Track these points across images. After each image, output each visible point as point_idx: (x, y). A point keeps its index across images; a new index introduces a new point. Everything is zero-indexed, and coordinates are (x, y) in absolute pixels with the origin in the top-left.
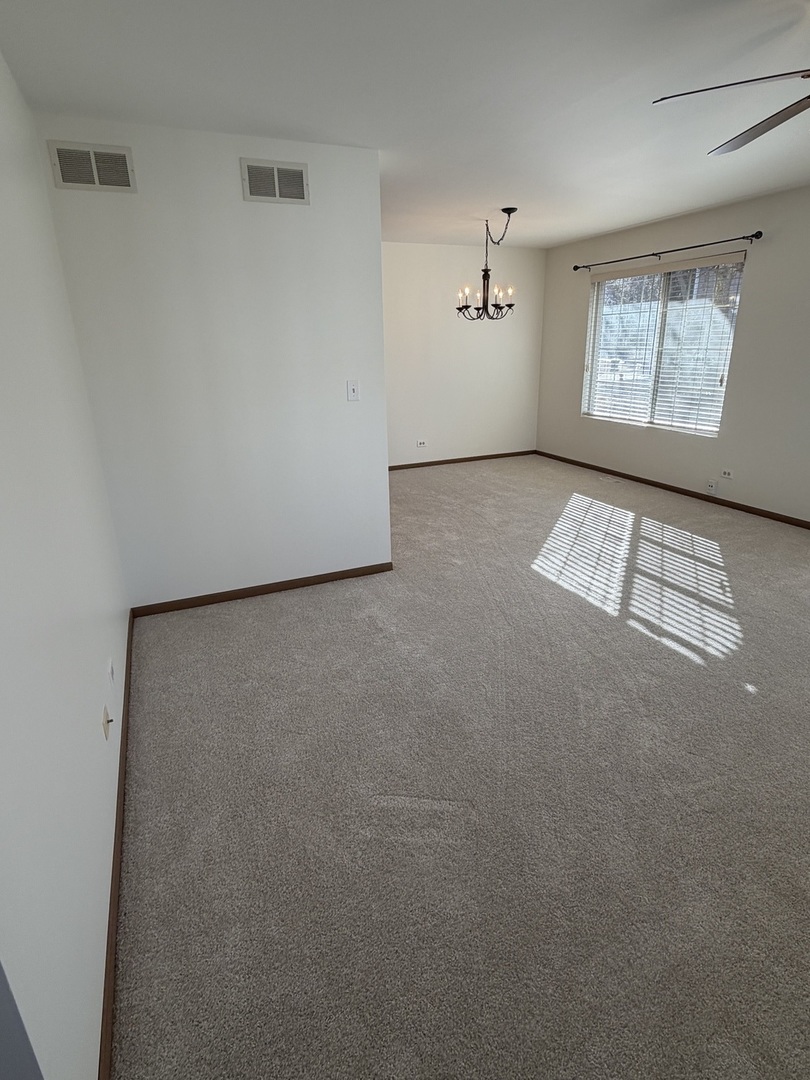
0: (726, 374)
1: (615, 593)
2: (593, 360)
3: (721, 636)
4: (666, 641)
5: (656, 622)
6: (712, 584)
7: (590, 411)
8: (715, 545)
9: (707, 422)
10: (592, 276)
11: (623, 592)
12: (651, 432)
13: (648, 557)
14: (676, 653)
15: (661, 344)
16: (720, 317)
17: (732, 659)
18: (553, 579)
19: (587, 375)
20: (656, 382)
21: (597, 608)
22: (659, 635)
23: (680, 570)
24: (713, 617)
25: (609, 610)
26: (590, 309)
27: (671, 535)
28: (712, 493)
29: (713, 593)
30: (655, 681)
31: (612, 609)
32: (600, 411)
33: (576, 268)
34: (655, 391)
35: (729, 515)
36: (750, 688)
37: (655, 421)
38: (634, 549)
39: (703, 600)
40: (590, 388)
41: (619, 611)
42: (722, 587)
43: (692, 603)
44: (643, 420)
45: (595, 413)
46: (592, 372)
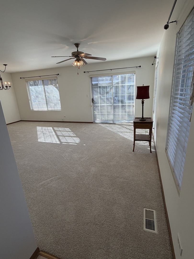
0: (60, 99)
1: (57, 140)
2: (30, 98)
3: (77, 140)
4: (70, 144)
5: (67, 142)
6: (71, 134)
7: (33, 109)
8: (68, 128)
9: (58, 108)
10: (25, 80)
11: (58, 140)
12: (48, 111)
13: (59, 133)
14: (72, 145)
15: (45, 94)
16: (55, 89)
17: (80, 142)
18: (45, 142)
19: (30, 101)
20: (46, 101)
21: (56, 143)
22: (68, 143)
23: (65, 133)
24: (74, 138)
25: (58, 143)
26: (27, 87)
27: (60, 129)
28: (63, 121)
29: (73, 135)
30: (72, 149)
31: (58, 142)
32: (35, 109)
33: (21, 78)
34: (47, 103)
35: (68, 124)
36: (84, 145)
37: (48, 109)
38: (56, 133)
39: (72, 137)
40: (31, 104)
41: (60, 142)
42: (73, 134)
43: (70, 138)
44: (46, 109)
45: (34, 109)
46: (31, 101)
